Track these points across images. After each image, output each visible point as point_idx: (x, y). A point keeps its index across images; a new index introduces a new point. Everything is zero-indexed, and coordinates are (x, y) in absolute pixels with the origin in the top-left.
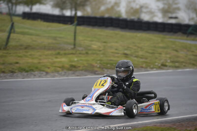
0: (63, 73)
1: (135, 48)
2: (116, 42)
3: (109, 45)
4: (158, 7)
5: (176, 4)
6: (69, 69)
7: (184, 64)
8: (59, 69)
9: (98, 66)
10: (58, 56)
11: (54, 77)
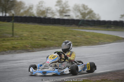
0: (9, 52)
1: (50, 35)
2: (38, 32)
3: (34, 33)
4: (57, 9)
5: (68, 7)
6: (12, 49)
7: (80, 43)
8: (6, 49)
9: (30, 46)
10: (4, 41)
11: (3, 54)
